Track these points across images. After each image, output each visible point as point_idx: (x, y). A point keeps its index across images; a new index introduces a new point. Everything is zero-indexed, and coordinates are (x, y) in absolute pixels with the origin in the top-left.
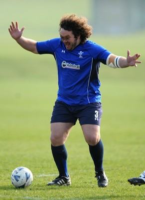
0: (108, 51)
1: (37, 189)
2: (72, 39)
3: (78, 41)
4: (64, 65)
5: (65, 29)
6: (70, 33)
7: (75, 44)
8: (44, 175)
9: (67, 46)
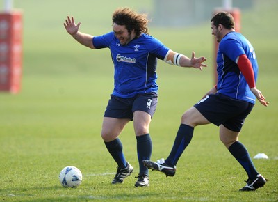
0: (166, 47)
1: (102, 188)
2: (126, 34)
3: (133, 35)
4: (119, 59)
5: (117, 24)
6: (122, 28)
7: (129, 38)
8: (108, 173)
9: (121, 41)
